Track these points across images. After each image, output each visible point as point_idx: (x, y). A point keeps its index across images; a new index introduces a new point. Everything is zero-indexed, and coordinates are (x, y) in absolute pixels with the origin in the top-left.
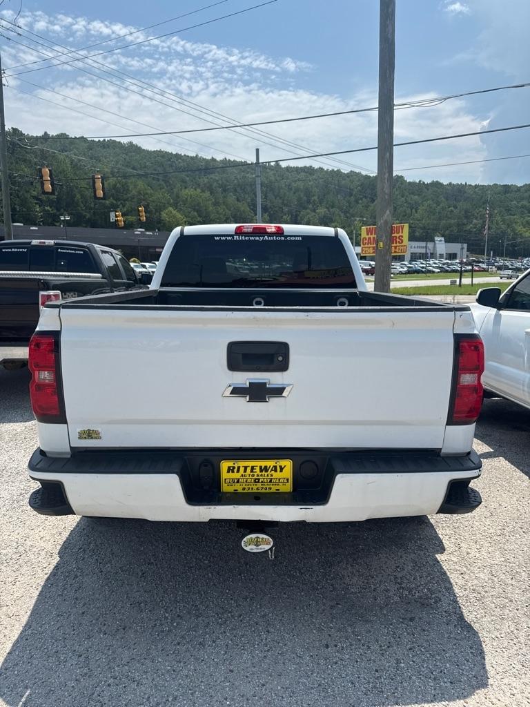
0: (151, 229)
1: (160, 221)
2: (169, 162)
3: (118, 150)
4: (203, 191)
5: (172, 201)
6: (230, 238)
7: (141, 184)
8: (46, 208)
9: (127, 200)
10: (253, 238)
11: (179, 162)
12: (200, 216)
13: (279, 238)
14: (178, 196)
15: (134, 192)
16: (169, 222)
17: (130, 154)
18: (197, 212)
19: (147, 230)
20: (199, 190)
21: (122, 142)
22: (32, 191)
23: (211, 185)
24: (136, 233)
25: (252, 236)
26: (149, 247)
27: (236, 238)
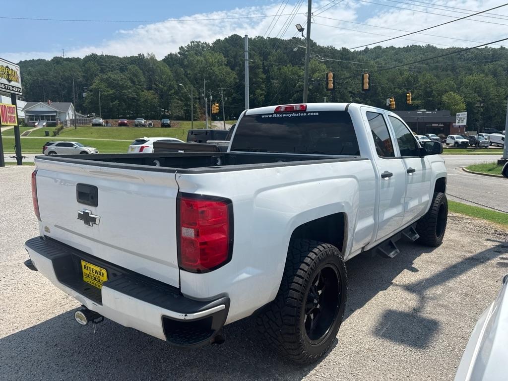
0: (432, 109)
1: (440, 103)
2: (459, 56)
3: (417, 52)
4: (487, 76)
5: (455, 86)
6: (271, 116)
7: (428, 76)
8: (356, 99)
9: (416, 88)
10: (285, 115)
11: (468, 55)
12: (479, 96)
13: (302, 114)
14: (461, 82)
15: (422, 82)
16: (448, 103)
17: (426, 54)
18: (478, 93)
19: (428, 110)
20: (482, 75)
21: (421, 45)
22: (349, 88)
23: (496, 70)
24: (418, 112)
25: (284, 114)
26: (426, 123)
27: (275, 115)
